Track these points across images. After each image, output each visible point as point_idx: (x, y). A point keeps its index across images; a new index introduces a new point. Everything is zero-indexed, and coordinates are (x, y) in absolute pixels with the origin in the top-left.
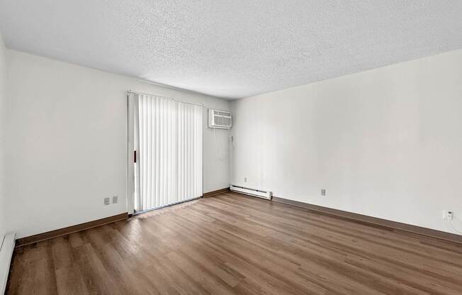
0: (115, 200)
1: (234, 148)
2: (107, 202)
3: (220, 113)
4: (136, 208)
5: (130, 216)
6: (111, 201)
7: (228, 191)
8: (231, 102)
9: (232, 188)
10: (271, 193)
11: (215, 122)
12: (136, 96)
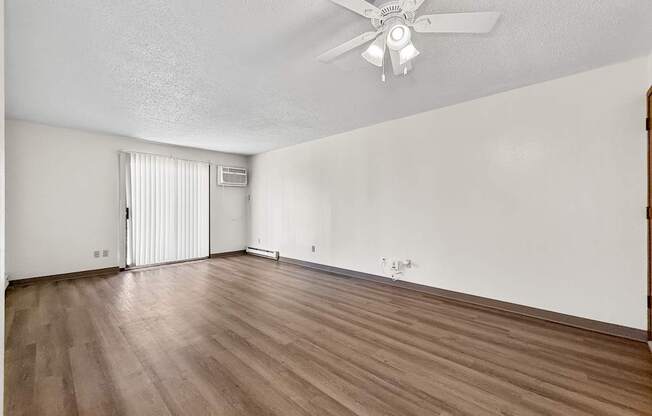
0: (106, 254)
1: (250, 207)
2: (97, 254)
3: (231, 170)
4: (128, 263)
5: (122, 270)
6: (101, 254)
7: (244, 253)
8: (248, 158)
9: (248, 250)
10: (278, 253)
11: (224, 179)
12: (128, 155)
